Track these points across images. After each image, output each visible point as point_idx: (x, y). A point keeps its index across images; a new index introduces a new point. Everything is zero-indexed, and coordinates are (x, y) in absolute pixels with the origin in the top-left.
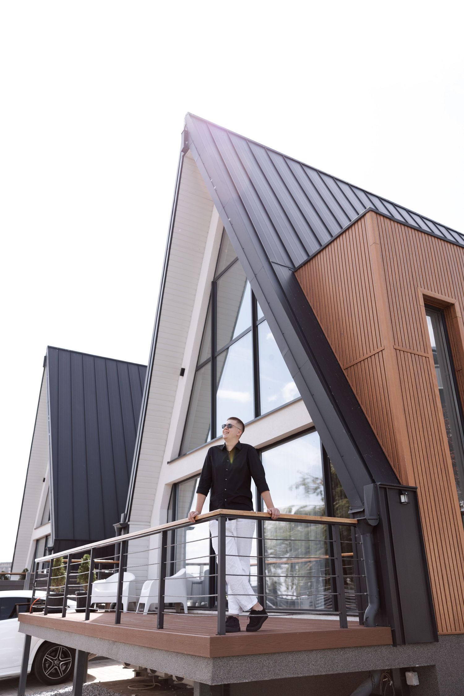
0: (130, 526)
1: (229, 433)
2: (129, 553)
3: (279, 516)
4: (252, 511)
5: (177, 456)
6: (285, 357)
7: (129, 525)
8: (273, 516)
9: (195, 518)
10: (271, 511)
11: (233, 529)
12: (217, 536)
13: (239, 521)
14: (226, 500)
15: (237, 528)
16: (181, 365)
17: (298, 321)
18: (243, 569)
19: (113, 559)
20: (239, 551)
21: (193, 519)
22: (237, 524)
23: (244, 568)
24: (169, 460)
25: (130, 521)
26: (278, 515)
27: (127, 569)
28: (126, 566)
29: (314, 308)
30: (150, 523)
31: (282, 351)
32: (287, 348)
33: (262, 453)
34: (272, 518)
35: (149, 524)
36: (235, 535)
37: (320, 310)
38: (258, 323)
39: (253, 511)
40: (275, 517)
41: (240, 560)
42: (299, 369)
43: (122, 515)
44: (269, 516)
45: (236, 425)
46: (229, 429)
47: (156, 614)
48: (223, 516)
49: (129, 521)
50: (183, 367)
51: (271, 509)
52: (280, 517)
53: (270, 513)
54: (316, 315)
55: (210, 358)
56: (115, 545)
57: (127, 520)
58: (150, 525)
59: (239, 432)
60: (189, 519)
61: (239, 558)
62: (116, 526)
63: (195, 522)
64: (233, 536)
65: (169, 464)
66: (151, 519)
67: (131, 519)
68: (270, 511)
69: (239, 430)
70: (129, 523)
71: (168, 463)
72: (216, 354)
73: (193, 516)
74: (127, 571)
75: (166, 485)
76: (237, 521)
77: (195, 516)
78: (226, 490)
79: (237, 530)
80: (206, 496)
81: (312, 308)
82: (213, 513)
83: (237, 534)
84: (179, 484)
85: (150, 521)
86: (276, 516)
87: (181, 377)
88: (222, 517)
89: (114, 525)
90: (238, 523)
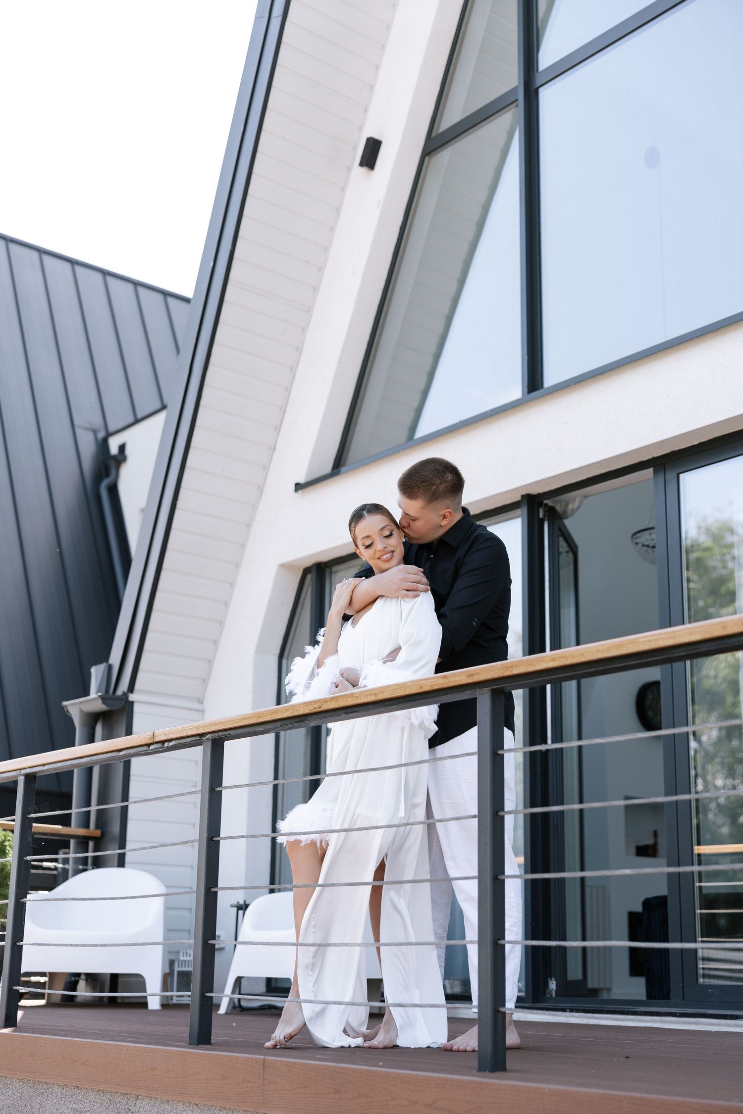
0: (137, 708)
2: (131, 800)
5: (328, 468)
7: (132, 703)
16: (372, 123)
19: (65, 821)
24: (300, 479)
25: (135, 691)
27: (128, 858)
28: (124, 848)
30: (202, 703)
35: (199, 707)
43: (97, 671)
47: (185, 1007)
49: (131, 688)
55: (515, 90)
56: (69, 774)
57: (123, 688)
58: (203, 711)
62: (76, 708)
65: (300, 492)
66: (205, 690)
67: (138, 685)
70: (132, 697)
71: (299, 487)
74: (126, 865)
75: (285, 567)
84: (334, 569)
85: (204, 696)
87: (364, 170)
89: (65, 703)
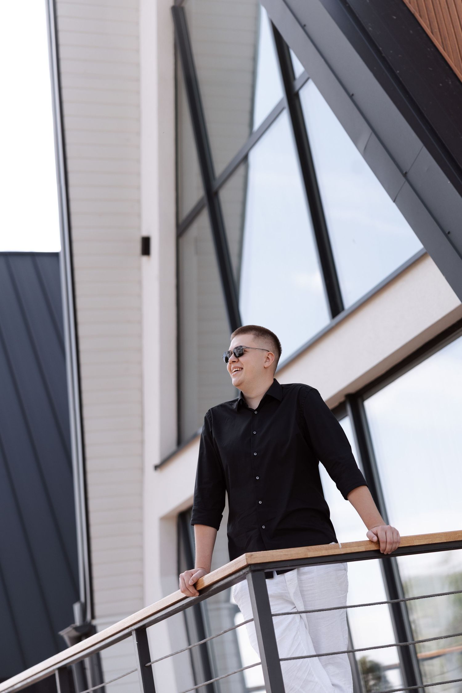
0: (99, 628)
1: (242, 368)
3: (398, 542)
4: (333, 543)
5: (174, 448)
6: (366, 153)
8: (382, 546)
9: (195, 585)
10: (377, 535)
11: (292, 595)
12: (252, 620)
13: (304, 573)
14: (263, 527)
15: (302, 591)
16: (139, 228)
17: (384, 55)
18: (333, 685)
20: (316, 643)
21: (192, 590)
22: (300, 581)
23: (336, 682)
24: (157, 461)
25: (96, 618)
26: (395, 540)
29: (420, 16)
31: (355, 139)
32: (367, 131)
33: (363, 400)
34: (382, 552)
36: (302, 609)
37: (438, 16)
38: (297, 84)
39: (336, 542)
40: (389, 547)
41: (325, 666)
42: (405, 175)
43: (77, 608)
44: (373, 547)
45: (254, 345)
46: (241, 359)
48: (259, 568)
49: (93, 617)
50: (145, 234)
51: (374, 530)
52: (401, 546)
53: (375, 539)
54: (428, 31)
55: (202, 197)
57: (89, 617)
59: (268, 358)
60: (182, 592)
61: (319, 659)
62: (67, 634)
63: (198, 594)
64: (295, 610)
65: (157, 471)
67: (97, 613)
68: (373, 535)
69: (266, 353)
70: (95, 622)
71: (157, 467)
72: (216, 184)
73: (191, 582)
75: (162, 519)
76: (299, 574)
77: (195, 581)
78: (260, 502)
79: (303, 596)
80: (217, 528)
81: (417, 15)
82: (236, 564)
83: (305, 606)
86: (392, 543)
87: (145, 258)
88: (253, 571)
89: (60, 633)
90: (304, 577)
